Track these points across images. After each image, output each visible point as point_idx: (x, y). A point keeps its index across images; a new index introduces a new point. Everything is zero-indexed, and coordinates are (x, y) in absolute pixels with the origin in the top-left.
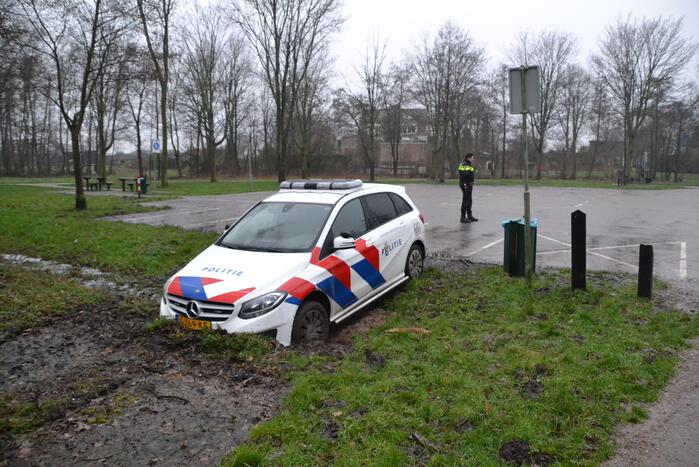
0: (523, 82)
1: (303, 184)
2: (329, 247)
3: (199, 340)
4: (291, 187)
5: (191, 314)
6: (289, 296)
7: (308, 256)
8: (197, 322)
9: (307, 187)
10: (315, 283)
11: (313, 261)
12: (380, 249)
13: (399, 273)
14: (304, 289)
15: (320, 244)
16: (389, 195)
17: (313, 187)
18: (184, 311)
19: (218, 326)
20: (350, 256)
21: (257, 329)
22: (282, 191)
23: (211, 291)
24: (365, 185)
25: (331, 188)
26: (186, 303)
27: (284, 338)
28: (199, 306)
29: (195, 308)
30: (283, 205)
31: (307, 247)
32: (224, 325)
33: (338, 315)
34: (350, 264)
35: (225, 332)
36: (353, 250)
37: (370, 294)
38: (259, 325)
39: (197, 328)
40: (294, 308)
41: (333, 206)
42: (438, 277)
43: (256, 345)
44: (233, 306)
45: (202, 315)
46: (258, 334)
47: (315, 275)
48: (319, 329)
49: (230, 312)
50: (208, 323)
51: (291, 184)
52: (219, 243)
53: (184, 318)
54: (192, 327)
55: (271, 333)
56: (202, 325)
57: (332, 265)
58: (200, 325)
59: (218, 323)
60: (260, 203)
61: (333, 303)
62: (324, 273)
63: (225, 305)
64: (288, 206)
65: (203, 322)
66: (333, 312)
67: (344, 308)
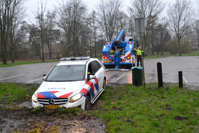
0: (139, 22)
1: (70, 58)
2: (89, 79)
3: (58, 111)
4: (65, 60)
5: (51, 104)
6: (83, 94)
7: (84, 81)
8: (54, 106)
9: (72, 60)
10: (88, 90)
11: (86, 83)
12: (98, 79)
13: (102, 88)
14: (86, 92)
15: (86, 77)
16: (96, 61)
17: (75, 60)
18: (48, 103)
20: (93, 81)
21: (76, 106)
23: (58, 95)
24: (90, 59)
25: (81, 60)
26: (48, 100)
27: (83, 107)
28: (54, 100)
29: (53, 101)
30: (67, 66)
31: (82, 79)
32: (64, 106)
34: (94, 84)
35: (65, 108)
36: (93, 79)
37: (97, 95)
38: (77, 104)
39: (54, 108)
40: (85, 98)
41: (85, 65)
42: (112, 89)
43: (78, 110)
44: (68, 98)
45: (55, 103)
47: (87, 87)
48: (89, 105)
49: (67, 101)
50: (58, 106)
51: (65, 59)
52: (46, 80)
53: (47, 106)
54: (52, 108)
55: (80, 106)
56: (56, 107)
57: (90, 84)
58: (55, 107)
59: (63, 105)
60: (56, 66)
61: (91, 97)
62: (89, 87)
63: (65, 99)
64: (69, 66)
65: (56, 106)
66: (91, 100)
67: (93, 99)
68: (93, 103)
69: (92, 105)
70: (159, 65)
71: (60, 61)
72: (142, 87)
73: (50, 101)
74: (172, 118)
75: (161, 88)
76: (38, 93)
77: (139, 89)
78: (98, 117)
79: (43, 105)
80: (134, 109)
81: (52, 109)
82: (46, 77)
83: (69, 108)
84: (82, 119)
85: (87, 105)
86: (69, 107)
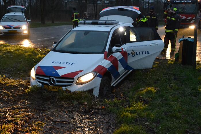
1: (90, 22)
2: (111, 52)
4: (84, 24)
6: (98, 74)
8: (55, 87)
9: (93, 23)
10: (107, 68)
11: (105, 58)
12: (128, 52)
14: (103, 71)
15: (107, 50)
17: (96, 24)
18: (47, 83)
20: (118, 55)
21: (85, 90)
22: (80, 26)
23: (61, 72)
25: (105, 24)
26: (48, 79)
27: (96, 93)
28: (55, 80)
29: (53, 81)
30: (84, 32)
31: (101, 51)
32: (69, 88)
33: (114, 83)
34: (118, 59)
35: (70, 91)
36: (119, 53)
40: (100, 79)
41: (109, 32)
43: (86, 97)
44: (74, 79)
45: (57, 84)
46: (86, 92)
47: (106, 64)
48: (108, 89)
49: (72, 82)
50: (61, 88)
51: (85, 22)
52: (54, 50)
53: (47, 86)
54: (52, 90)
55: (91, 91)
56: (58, 89)
57: (112, 59)
58: (56, 89)
59: (66, 87)
60: (71, 31)
61: (113, 77)
62: (110, 63)
63: (70, 78)
64: (87, 32)
65: (58, 87)
66: (112, 81)
67: (115, 80)
68: (114, 86)
76: (39, 67)
79: (41, 84)
81: (52, 91)
82: (56, 45)
83: (74, 93)
85: (103, 89)
86: (74, 91)
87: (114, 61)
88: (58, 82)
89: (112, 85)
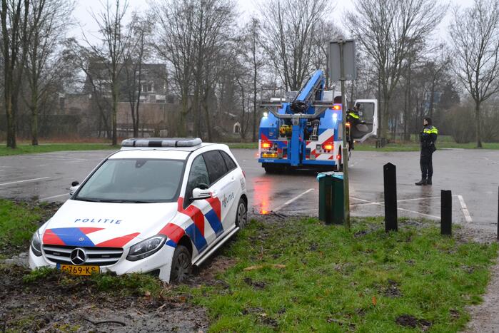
0: (342, 53)
1: (146, 141)
2: (189, 199)
3: (92, 283)
4: (134, 145)
5: (77, 261)
6: (168, 239)
7: (175, 205)
8: (84, 268)
9: (151, 145)
10: (184, 229)
11: (180, 210)
12: (221, 200)
13: (232, 224)
14: (178, 234)
15: (182, 194)
16: (220, 151)
17: (159, 145)
18: (69, 259)
19: (107, 269)
20: (203, 206)
21: (145, 270)
22: (123, 148)
23: (96, 239)
24: (203, 144)
25: (176, 146)
26: (70, 252)
27: (165, 276)
28: (86, 253)
29: (81, 254)
30: (135, 162)
31: (172, 197)
32: (112, 268)
33: (197, 260)
34: (204, 213)
35: (114, 274)
36: (204, 200)
37: (214, 242)
38: (146, 266)
39: (84, 273)
40: (172, 250)
41: (185, 162)
42: (262, 228)
43: (148, 282)
44: (122, 249)
45: (88, 261)
46: (146, 273)
47: (183, 221)
48: (186, 271)
49: (119, 256)
50: (97, 267)
51: (134, 142)
52: (75, 198)
53: (67, 266)
54: (78, 273)
55: (156, 272)
56: (90, 270)
57: (193, 213)
58: (87, 270)
59: (108, 266)
60: (107, 160)
61: (194, 248)
62: (189, 220)
63: (113, 249)
64: (140, 163)
65: (91, 267)
66: (194, 255)
67: (199, 253)
68: (197, 264)
69: (196, 270)
70: (390, 171)
71: (120, 148)
72: (340, 228)
73: (73, 255)
74: (390, 318)
75: (390, 232)
76: (47, 231)
77: (333, 233)
78: (197, 303)
79: (55, 264)
80: (297, 287)
81: (78, 276)
82: (77, 187)
83: (124, 276)
84: (151, 308)
85: (177, 269)
86: (123, 272)
87: (197, 217)
88: (91, 256)
89: (193, 263)
